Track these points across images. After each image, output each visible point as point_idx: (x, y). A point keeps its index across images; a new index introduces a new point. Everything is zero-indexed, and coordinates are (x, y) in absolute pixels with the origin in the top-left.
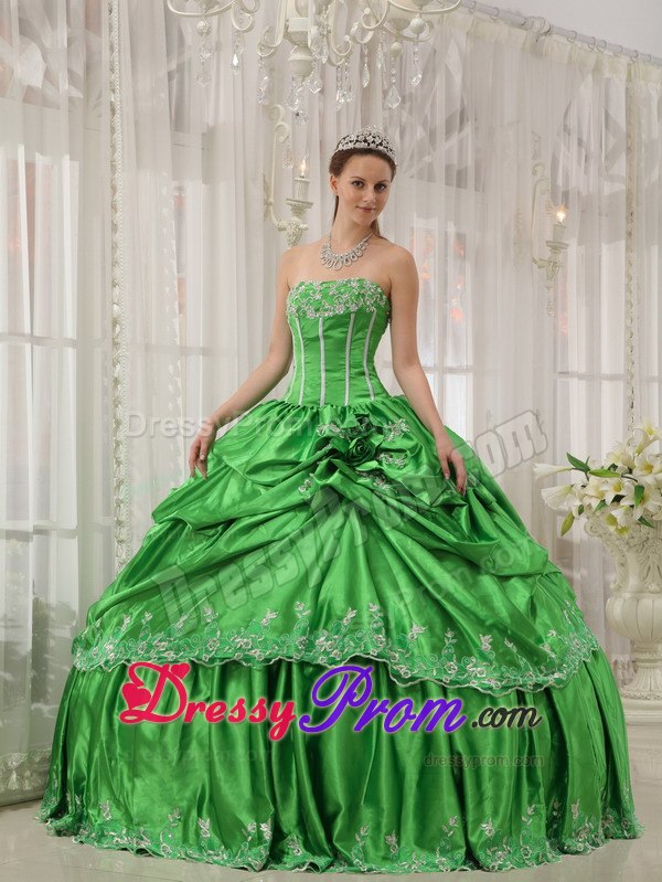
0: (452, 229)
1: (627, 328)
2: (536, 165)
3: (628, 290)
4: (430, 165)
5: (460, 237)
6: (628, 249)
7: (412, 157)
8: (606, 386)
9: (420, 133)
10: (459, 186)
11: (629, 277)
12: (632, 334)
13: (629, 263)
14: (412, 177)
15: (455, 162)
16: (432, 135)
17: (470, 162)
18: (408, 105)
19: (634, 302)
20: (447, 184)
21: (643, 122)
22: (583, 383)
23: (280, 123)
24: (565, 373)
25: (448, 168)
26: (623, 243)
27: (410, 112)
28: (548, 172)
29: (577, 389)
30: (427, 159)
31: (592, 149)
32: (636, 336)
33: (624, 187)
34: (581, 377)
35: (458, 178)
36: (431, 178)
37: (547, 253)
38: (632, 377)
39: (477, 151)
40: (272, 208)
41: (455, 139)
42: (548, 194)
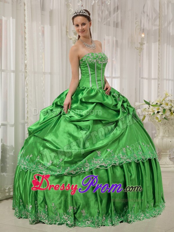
0: (115, 39)
1: (158, 65)
2: (136, 22)
3: (159, 56)
4: (109, 21)
5: (117, 41)
6: (159, 44)
7: (105, 19)
8: (153, 81)
9: (107, 12)
10: (116, 27)
11: (159, 52)
12: (159, 67)
13: (159, 48)
14: (105, 25)
15: (116, 20)
16: (110, 13)
17: (119, 20)
18: (104, 4)
19: (160, 59)
20: (114, 27)
21: (163, 10)
22: (147, 80)
23: (71, 9)
24: (142, 78)
25: (114, 22)
26: (158, 43)
27: (104, 7)
28: (139, 24)
29: (145, 82)
30: (108, 20)
31: (150, 17)
32: (160, 68)
33: (158, 28)
34: (147, 79)
35: (116, 25)
36: (109, 25)
37: (139, 46)
38: (159, 78)
39: (121, 17)
40: (68, 33)
41: (116, 14)
42: (139, 30)
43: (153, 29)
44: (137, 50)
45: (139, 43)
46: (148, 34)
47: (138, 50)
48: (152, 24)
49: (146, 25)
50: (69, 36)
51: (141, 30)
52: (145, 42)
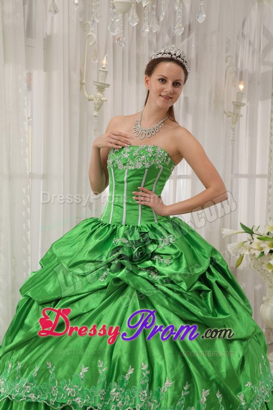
2: (227, 57)
5: (186, 99)
6: (272, 103)
9: (167, 38)
11: (271, 120)
13: (272, 112)
16: (173, 39)
26: (270, 101)
28: (234, 61)
31: (256, 47)
33: (271, 68)
37: (232, 108)
39: (197, 48)
40: (84, 86)
41: (186, 40)
42: (234, 74)
43: (261, 72)
44: (228, 116)
45: (233, 102)
46: (249, 82)
47: (230, 119)
48: (259, 62)
49: (248, 62)
50: (86, 94)
51: (236, 75)
52: (244, 101)
